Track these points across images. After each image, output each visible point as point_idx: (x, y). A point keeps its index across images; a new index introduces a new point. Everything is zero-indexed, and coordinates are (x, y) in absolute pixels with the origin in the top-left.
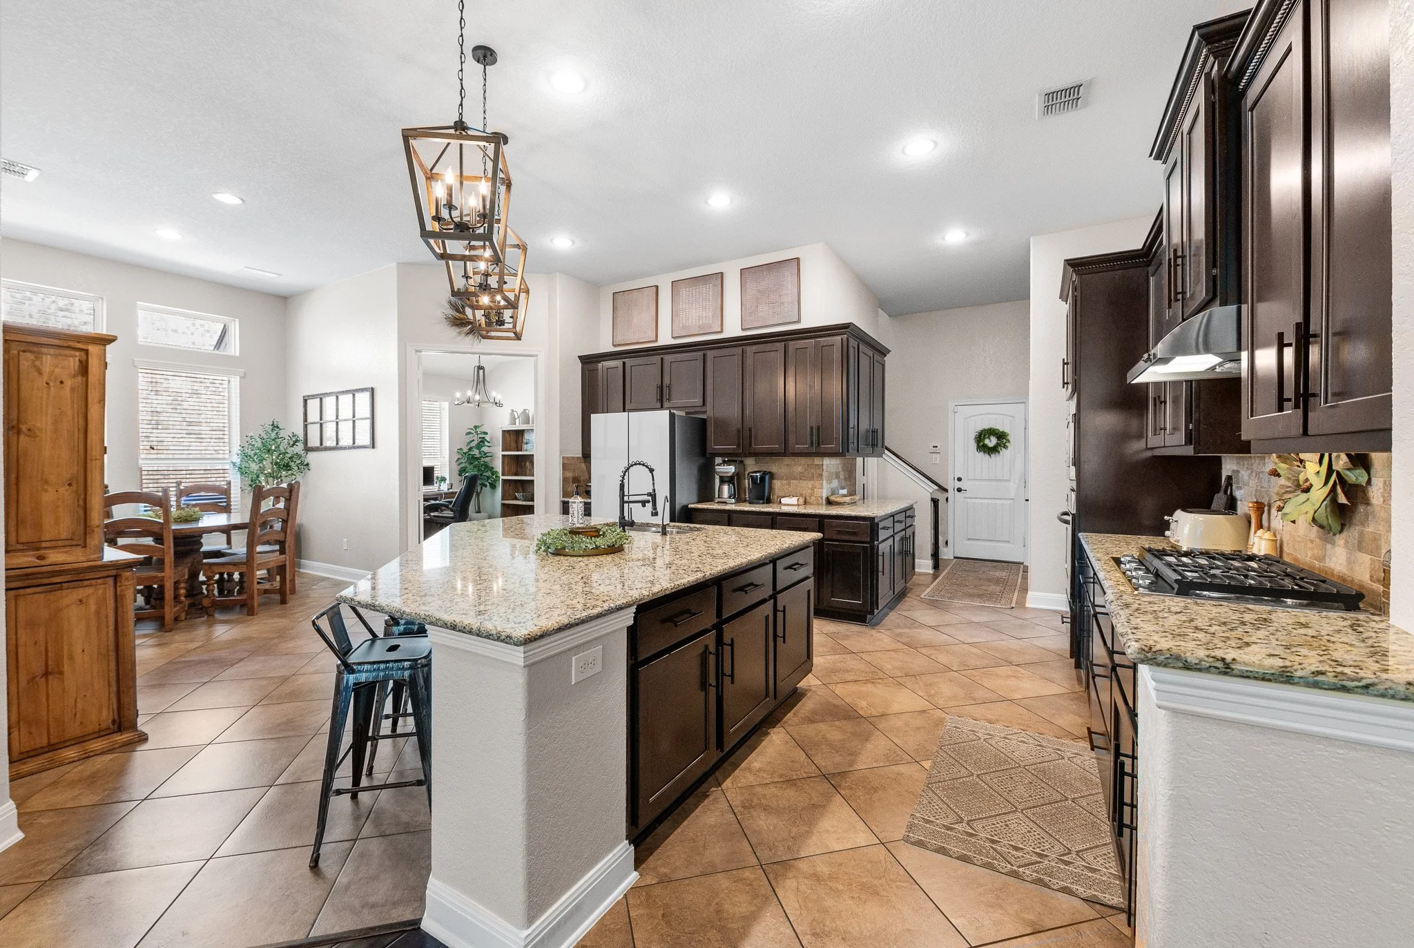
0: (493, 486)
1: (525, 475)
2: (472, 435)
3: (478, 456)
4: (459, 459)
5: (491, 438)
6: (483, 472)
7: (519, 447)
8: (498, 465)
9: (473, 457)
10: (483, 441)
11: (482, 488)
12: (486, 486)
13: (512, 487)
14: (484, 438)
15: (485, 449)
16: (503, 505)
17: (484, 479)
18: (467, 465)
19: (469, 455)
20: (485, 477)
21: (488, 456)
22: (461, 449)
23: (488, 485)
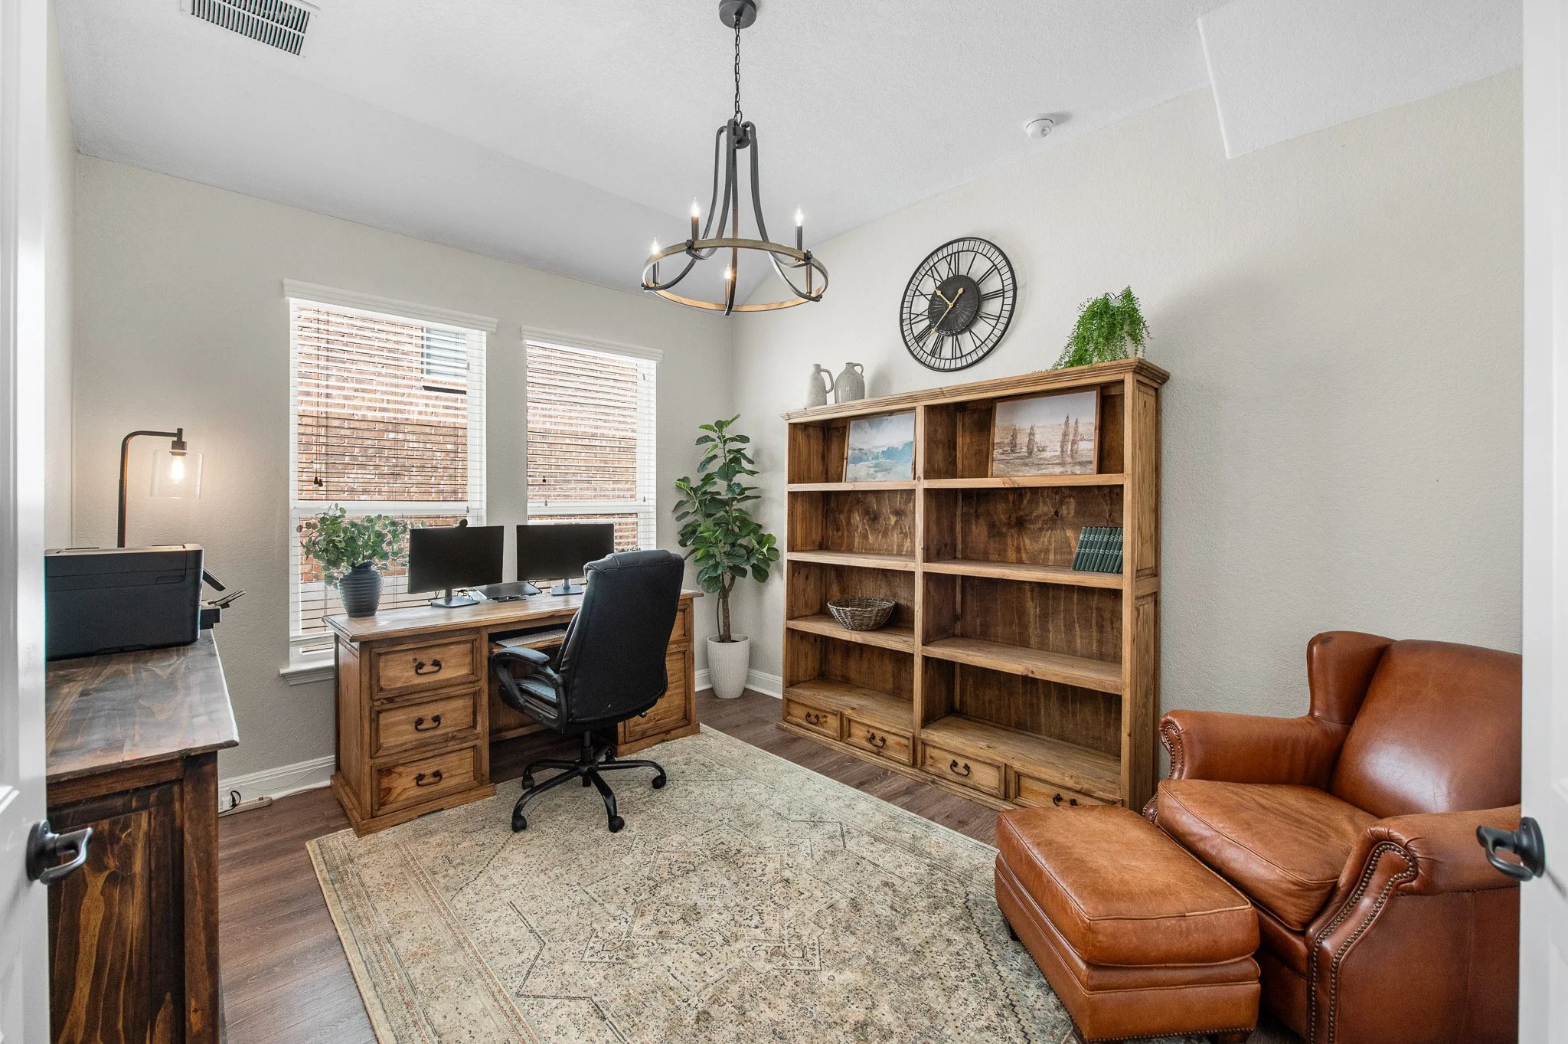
0: (762, 574)
1: (850, 550)
2: (710, 444)
3: (725, 495)
4: (680, 504)
5: (757, 453)
6: (738, 536)
7: (832, 471)
8: (777, 520)
9: (713, 500)
10: (735, 460)
11: (733, 579)
12: (744, 573)
13: (812, 579)
14: (739, 451)
15: (742, 479)
16: (791, 633)
17: (740, 556)
18: (699, 518)
19: (705, 493)
20: (743, 552)
21: (748, 498)
22: (685, 480)
23: (748, 568)
